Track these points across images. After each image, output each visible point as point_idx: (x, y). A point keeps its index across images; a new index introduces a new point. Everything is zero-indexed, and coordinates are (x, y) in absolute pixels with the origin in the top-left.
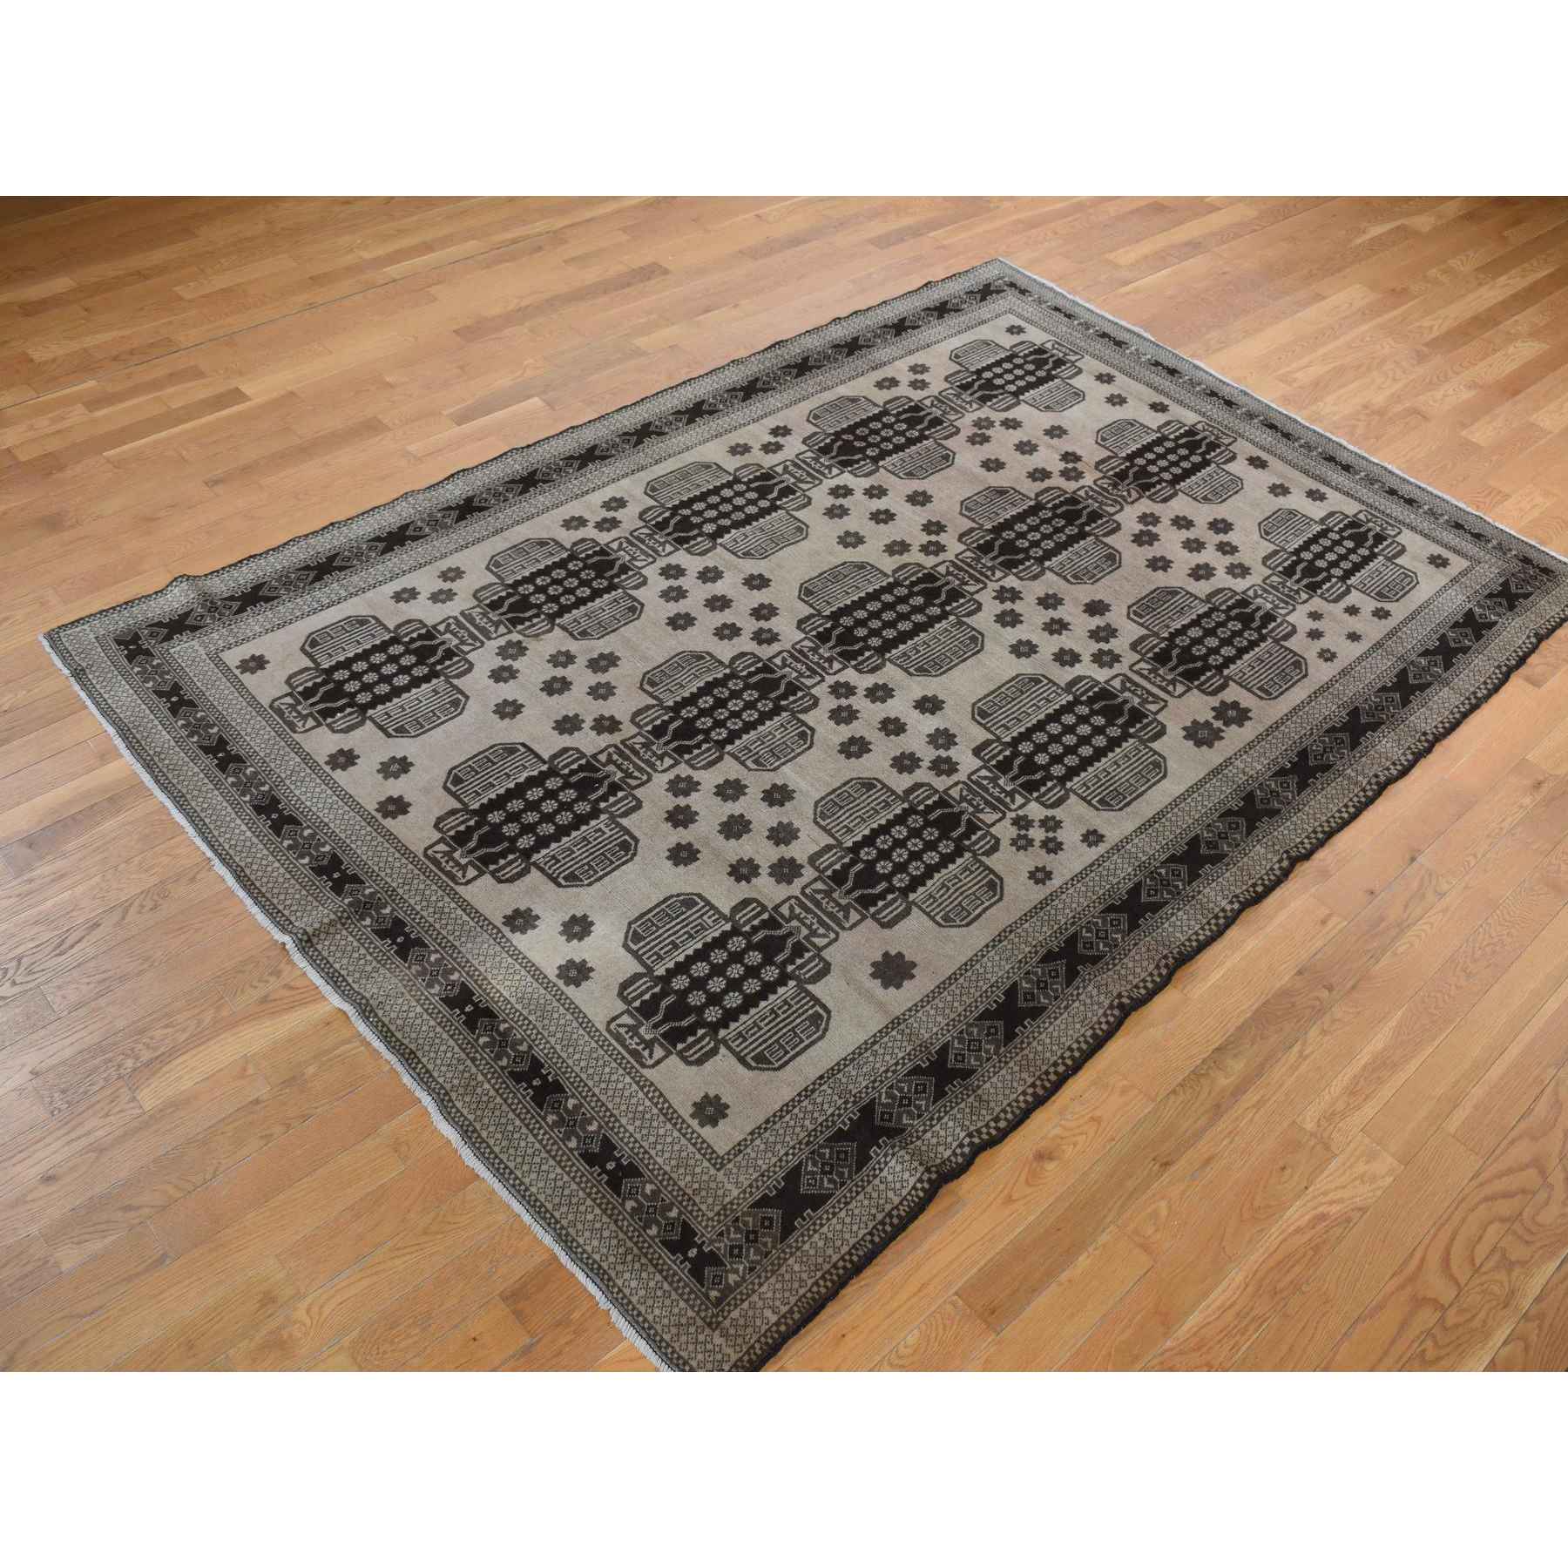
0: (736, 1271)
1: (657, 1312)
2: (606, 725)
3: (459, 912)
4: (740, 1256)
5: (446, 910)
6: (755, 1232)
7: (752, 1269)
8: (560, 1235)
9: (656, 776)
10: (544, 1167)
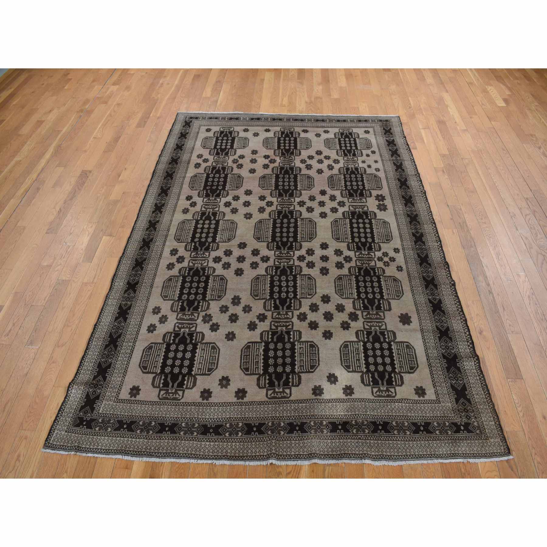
0: (474, 422)
1: (475, 449)
2: (262, 318)
3: (300, 405)
4: (470, 418)
5: (296, 408)
6: (465, 409)
7: (476, 418)
8: (436, 457)
9: (293, 320)
10: (411, 446)
